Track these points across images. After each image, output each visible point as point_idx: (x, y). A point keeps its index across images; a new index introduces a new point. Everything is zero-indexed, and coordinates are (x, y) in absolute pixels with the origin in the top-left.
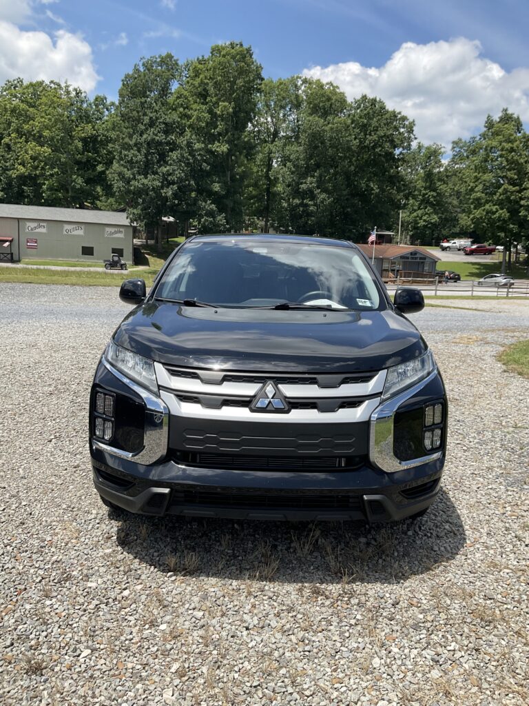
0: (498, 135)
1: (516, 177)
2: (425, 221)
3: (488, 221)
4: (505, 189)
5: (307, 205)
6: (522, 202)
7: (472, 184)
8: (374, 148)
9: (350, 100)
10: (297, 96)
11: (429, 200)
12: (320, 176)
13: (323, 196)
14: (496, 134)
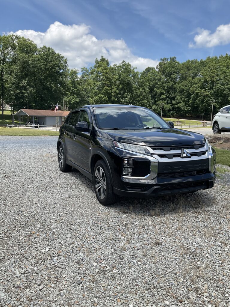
0: (101, 66)
1: (109, 84)
2: (74, 101)
3: (100, 100)
4: (105, 88)
5: (23, 93)
6: (112, 94)
7: (93, 86)
8: (51, 69)
9: (38, 47)
10: (14, 44)
11: (74, 92)
12: (29, 80)
13: (31, 89)
14: (100, 66)
